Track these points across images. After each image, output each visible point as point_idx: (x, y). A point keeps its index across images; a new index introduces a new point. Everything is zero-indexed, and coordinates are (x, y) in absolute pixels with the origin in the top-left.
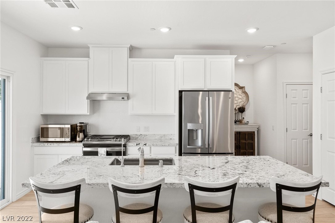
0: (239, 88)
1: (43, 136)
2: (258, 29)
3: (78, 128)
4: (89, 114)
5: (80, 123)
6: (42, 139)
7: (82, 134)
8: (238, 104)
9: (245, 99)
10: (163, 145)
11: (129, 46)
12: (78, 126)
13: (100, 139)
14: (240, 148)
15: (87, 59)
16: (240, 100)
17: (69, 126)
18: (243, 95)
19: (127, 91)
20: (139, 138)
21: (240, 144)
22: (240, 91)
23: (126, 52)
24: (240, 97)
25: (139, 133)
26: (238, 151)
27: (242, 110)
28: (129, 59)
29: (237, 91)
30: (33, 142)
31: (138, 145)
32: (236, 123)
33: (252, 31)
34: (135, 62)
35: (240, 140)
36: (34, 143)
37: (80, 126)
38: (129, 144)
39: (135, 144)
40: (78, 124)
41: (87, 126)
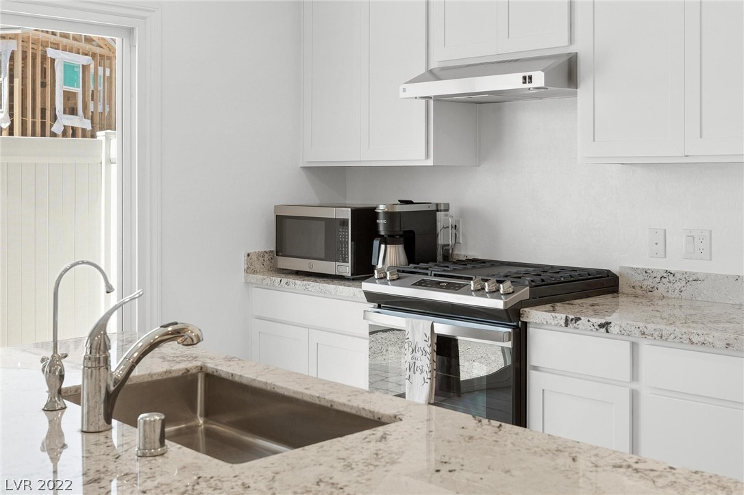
3: (381, 222)
4: (430, 162)
5: (400, 202)
10: (695, 339)
12: (381, 216)
13: (435, 275)
20: (662, 289)
30: (250, 270)
31: (571, 325)
36: (254, 272)
37: (390, 216)
38: (535, 316)
39: (561, 317)
40: (382, 207)
41: (440, 215)
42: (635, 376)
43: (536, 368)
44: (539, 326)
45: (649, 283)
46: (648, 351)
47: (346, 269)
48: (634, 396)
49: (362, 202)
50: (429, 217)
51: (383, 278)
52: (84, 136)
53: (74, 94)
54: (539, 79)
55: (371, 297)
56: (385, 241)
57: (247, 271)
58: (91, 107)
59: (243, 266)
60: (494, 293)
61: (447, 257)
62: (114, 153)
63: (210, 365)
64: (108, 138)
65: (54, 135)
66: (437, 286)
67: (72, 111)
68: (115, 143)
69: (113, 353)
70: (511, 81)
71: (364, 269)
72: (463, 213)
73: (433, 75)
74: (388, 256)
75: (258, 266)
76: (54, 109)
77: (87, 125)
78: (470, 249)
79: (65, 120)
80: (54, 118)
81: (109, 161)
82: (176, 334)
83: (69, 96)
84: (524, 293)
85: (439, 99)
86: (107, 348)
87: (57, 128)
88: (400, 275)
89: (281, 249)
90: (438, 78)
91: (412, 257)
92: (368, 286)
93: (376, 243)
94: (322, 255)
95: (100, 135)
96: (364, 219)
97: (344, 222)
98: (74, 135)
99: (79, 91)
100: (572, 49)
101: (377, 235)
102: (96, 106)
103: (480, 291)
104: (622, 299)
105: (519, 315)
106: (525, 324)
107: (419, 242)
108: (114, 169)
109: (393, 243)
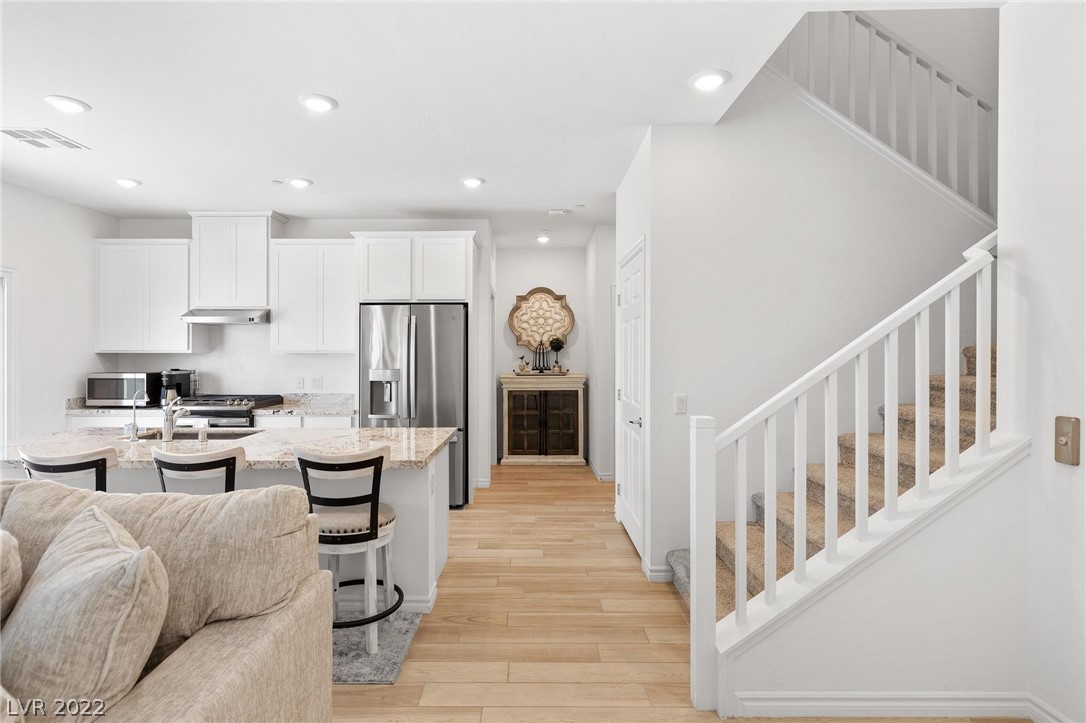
0: (556, 299)
1: (91, 395)
2: (483, 181)
3: (164, 379)
4: (190, 351)
5: (175, 370)
6: (90, 402)
7: (175, 391)
8: (553, 333)
9: (567, 320)
11: (270, 213)
12: (164, 377)
14: (546, 426)
15: (186, 241)
16: (557, 325)
17: (143, 376)
18: (564, 313)
19: (268, 304)
21: (546, 416)
22: (558, 305)
23: (262, 227)
24: (558, 317)
25: (301, 392)
26: (542, 431)
27: (557, 345)
28: (272, 241)
29: (551, 304)
30: (69, 408)
31: (275, 414)
32: (543, 372)
33: (472, 183)
34: (285, 247)
35: (548, 409)
36: (72, 409)
37: (169, 376)
38: (259, 413)
39: (271, 411)
40: (165, 373)
41: (192, 376)
44: (259, 416)
45: (296, 399)
46: (307, 419)
47: (144, 404)
49: (153, 370)
50: (187, 376)
54: (256, 319)
56: (167, 389)
57: (67, 408)
59: (65, 406)
60: (240, 405)
61: (194, 395)
66: (207, 405)
71: (154, 403)
72: (201, 375)
73: (192, 313)
74: (169, 395)
75: (75, 405)
84: (252, 404)
85: (194, 324)
90: (194, 315)
91: (180, 394)
93: (162, 389)
96: (154, 378)
97: (143, 379)
100: (268, 308)
101: (163, 386)
103: (233, 405)
104: (285, 405)
105: (250, 413)
106: (254, 416)
107: (183, 387)
109: (171, 389)
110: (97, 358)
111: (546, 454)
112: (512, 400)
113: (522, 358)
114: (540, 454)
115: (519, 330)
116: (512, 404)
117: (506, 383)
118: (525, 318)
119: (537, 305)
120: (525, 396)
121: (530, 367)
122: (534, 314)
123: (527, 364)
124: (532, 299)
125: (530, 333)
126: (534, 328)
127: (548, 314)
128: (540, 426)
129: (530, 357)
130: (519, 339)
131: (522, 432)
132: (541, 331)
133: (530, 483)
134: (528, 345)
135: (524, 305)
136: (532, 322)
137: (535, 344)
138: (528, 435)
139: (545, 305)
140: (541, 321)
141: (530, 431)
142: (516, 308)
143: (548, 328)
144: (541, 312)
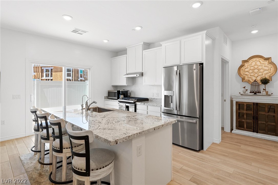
0: (265, 60)
3: (121, 92)
4: (127, 85)
5: (124, 90)
7: (123, 95)
8: (263, 76)
11: (142, 43)
14: (257, 119)
15: (126, 55)
16: (266, 72)
17: (116, 91)
18: (270, 66)
19: (142, 71)
21: (257, 115)
22: (266, 62)
23: (141, 47)
24: (267, 68)
25: (153, 97)
26: (255, 121)
27: (265, 81)
28: (143, 51)
29: (262, 62)
30: (105, 98)
32: (256, 94)
34: (146, 52)
35: (258, 111)
37: (122, 91)
38: (137, 103)
40: (121, 91)
42: (147, 110)
43: (137, 109)
45: (152, 100)
46: (149, 107)
47: (116, 98)
48: (147, 112)
49: (118, 90)
50: (127, 92)
51: (120, 99)
52: (83, 81)
53: (82, 75)
54: (138, 75)
55: (119, 101)
56: (121, 95)
57: (104, 99)
58: (84, 76)
59: (104, 98)
60: (133, 100)
61: (129, 97)
62: (88, 84)
63: (98, 107)
64: (87, 82)
65: (79, 81)
66: (126, 100)
67: (81, 77)
68: (88, 82)
69: (88, 104)
70: (135, 75)
71: (118, 98)
72: (131, 91)
73: (127, 74)
74: (122, 96)
75: (106, 98)
76: (79, 77)
77: (84, 79)
78: (132, 96)
79: (80, 78)
80: (79, 78)
81: (87, 85)
82: (94, 102)
83: (81, 75)
84: (136, 100)
85: (128, 77)
86: (88, 103)
87: (79, 80)
88: (122, 99)
89: (109, 96)
90: (128, 75)
91: (124, 96)
92: (118, 100)
93: (120, 95)
94: (114, 96)
95: (86, 81)
96: (119, 92)
97: (116, 92)
98: (82, 81)
99: (83, 74)
101: (120, 94)
102: (85, 76)
103: (131, 100)
104: (149, 101)
105: (135, 103)
106: (136, 104)
108: (88, 86)
109: (122, 95)
110: (112, 87)
111: (257, 132)
112: (238, 106)
113: (244, 88)
114: (254, 132)
115: (244, 75)
116: (238, 108)
117: (235, 98)
118: (246, 70)
119: (254, 64)
120: (245, 104)
121: (249, 91)
122: (252, 68)
123: (247, 90)
124: (251, 61)
125: (249, 76)
126: (252, 74)
127: (260, 67)
128: (254, 119)
129: (249, 87)
130: (243, 79)
131: (243, 120)
132: (256, 75)
133: (242, 146)
134: (248, 82)
135: (246, 64)
136: (251, 71)
137: (252, 81)
138: (247, 122)
139: (258, 63)
140: (256, 71)
141: (248, 121)
142: (242, 66)
143: (260, 74)
144: (256, 67)
